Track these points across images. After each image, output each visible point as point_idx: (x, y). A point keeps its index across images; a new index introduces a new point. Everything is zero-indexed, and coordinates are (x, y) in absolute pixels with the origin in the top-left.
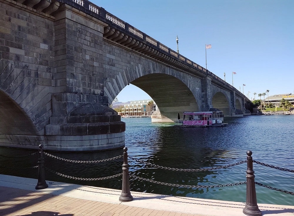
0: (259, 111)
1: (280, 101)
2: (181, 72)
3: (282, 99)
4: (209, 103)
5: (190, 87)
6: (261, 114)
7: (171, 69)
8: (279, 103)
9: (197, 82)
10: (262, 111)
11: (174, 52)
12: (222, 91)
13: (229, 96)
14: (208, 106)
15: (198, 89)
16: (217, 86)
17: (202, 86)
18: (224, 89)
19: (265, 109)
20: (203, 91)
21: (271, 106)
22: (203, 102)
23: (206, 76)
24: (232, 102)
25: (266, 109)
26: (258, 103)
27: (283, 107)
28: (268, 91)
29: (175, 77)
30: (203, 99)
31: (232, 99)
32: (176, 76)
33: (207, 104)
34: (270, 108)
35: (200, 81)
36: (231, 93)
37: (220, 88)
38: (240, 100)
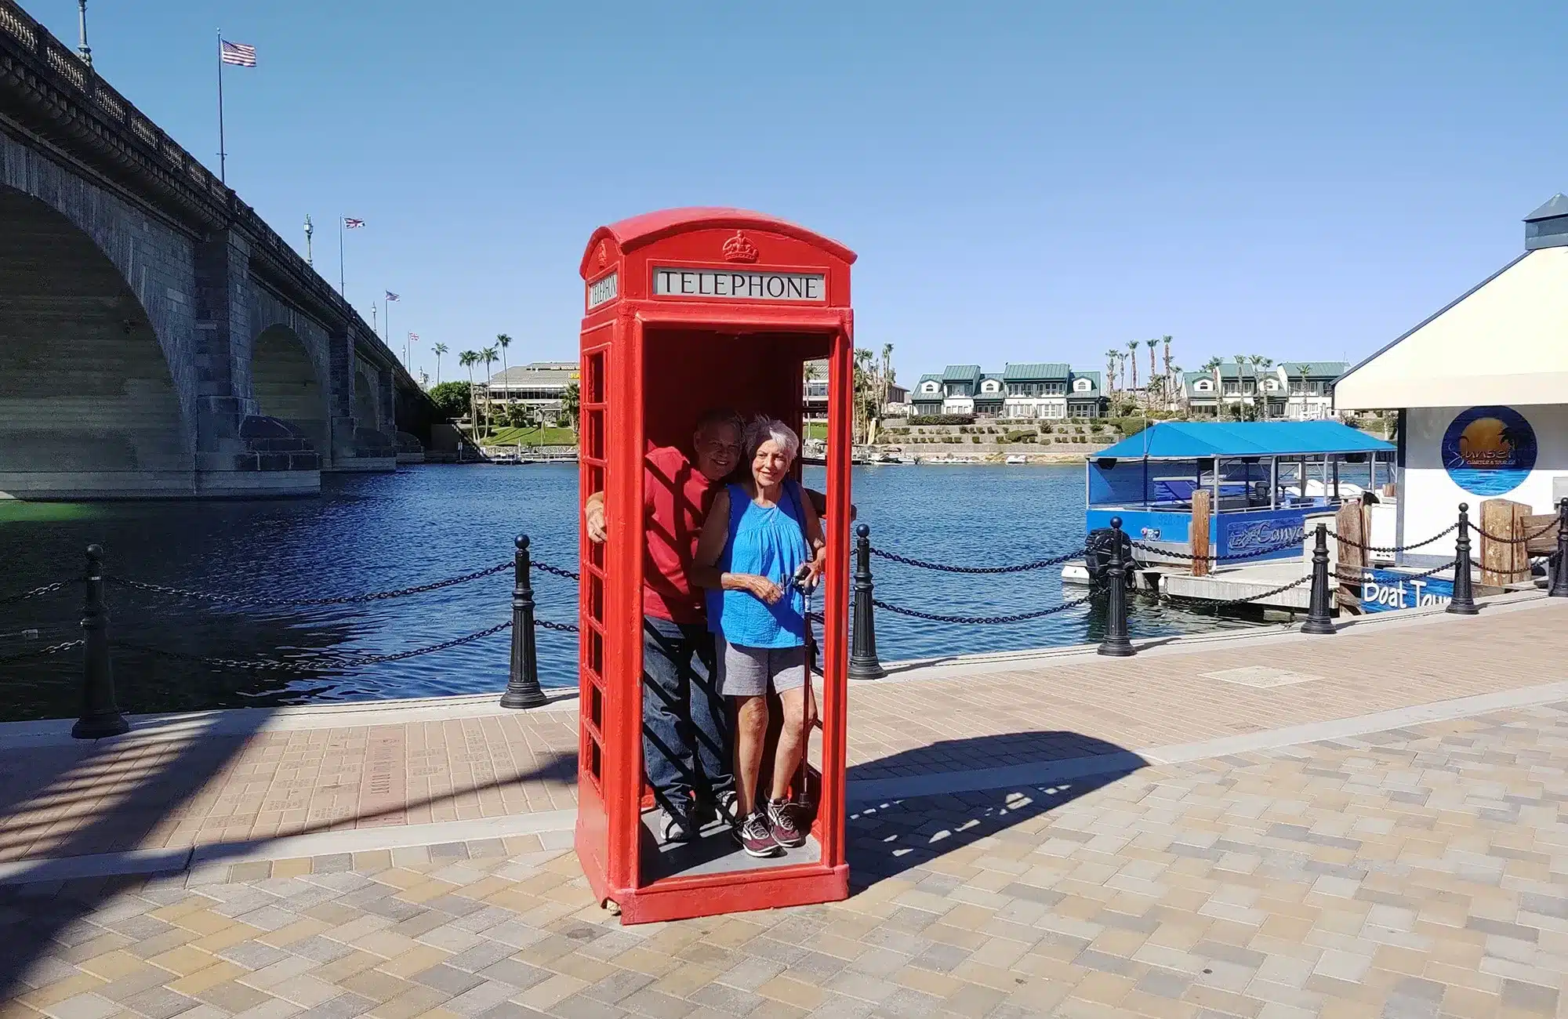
0: (465, 443)
1: (556, 397)
2: (92, 181)
3: (567, 386)
4: (238, 387)
5: (137, 281)
6: (474, 457)
7: (38, 158)
8: (554, 405)
9: (174, 254)
10: (477, 441)
11: (68, 55)
12: (293, 320)
13: (323, 355)
14: (235, 404)
15: (179, 297)
16: (271, 292)
17: (199, 282)
18: (301, 312)
19: (491, 434)
20: (202, 314)
21: (519, 419)
22: (205, 376)
23: (227, 228)
24: (337, 384)
25: (495, 434)
26: (458, 399)
27: (572, 427)
28: (505, 340)
29: (55, 211)
30: (205, 361)
31: (339, 369)
32: (61, 206)
33: (228, 389)
34: (512, 428)
35: (186, 250)
36: (331, 335)
37: (285, 302)
38: (373, 378)
